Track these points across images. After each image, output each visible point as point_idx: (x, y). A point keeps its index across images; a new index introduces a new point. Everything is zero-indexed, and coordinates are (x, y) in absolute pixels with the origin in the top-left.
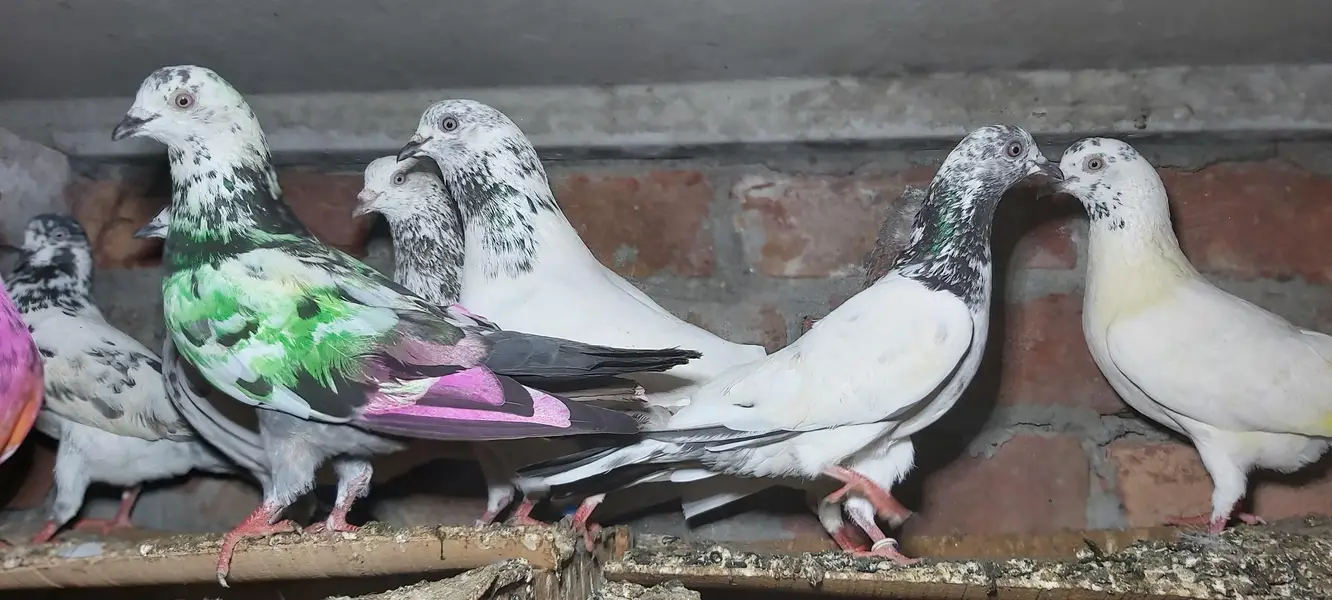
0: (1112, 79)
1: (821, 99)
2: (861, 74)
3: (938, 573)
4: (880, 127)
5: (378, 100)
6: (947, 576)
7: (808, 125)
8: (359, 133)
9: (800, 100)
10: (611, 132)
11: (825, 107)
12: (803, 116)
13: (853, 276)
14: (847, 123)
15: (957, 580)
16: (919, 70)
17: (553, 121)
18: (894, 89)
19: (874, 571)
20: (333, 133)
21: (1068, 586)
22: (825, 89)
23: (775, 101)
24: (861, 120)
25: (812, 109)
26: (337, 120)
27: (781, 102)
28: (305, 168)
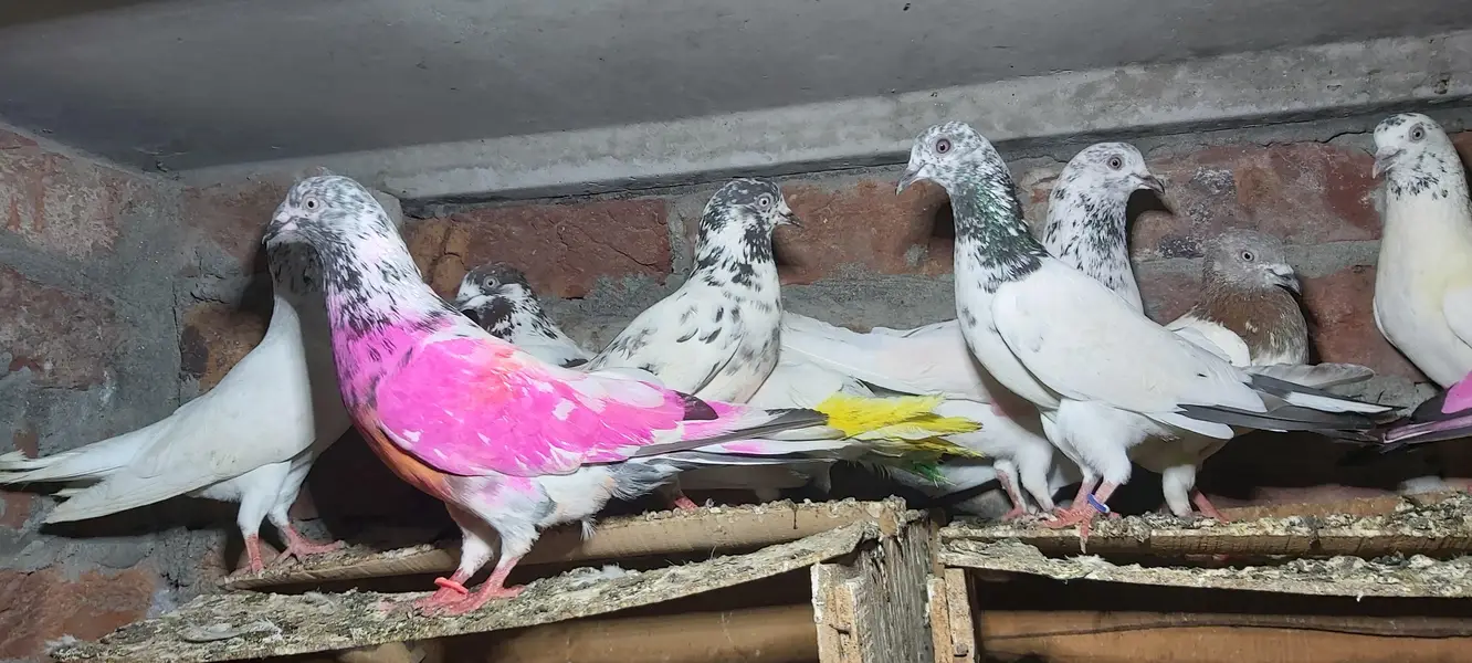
0: (1410, 45)
1: (1106, 90)
2: (1146, 63)
3: (1262, 527)
5: (677, 127)
6: (1270, 529)
7: (1094, 116)
8: (661, 160)
9: (1085, 92)
10: (897, 139)
11: (1111, 97)
12: (1089, 108)
13: (1149, 260)
14: (1135, 111)
15: (1280, 532)
16: (1206, 53)
17: (841, 133)
18: (1181, 73)
19: (1198, 528)
20: (636, 162)
21: (1389, 533)
22: (1111, 79)
23: (1061, 96)
24: (1150, 107)
25: (1098, 99)
26: (641, 150)
27: (1068, 96)
28: (610, 196)
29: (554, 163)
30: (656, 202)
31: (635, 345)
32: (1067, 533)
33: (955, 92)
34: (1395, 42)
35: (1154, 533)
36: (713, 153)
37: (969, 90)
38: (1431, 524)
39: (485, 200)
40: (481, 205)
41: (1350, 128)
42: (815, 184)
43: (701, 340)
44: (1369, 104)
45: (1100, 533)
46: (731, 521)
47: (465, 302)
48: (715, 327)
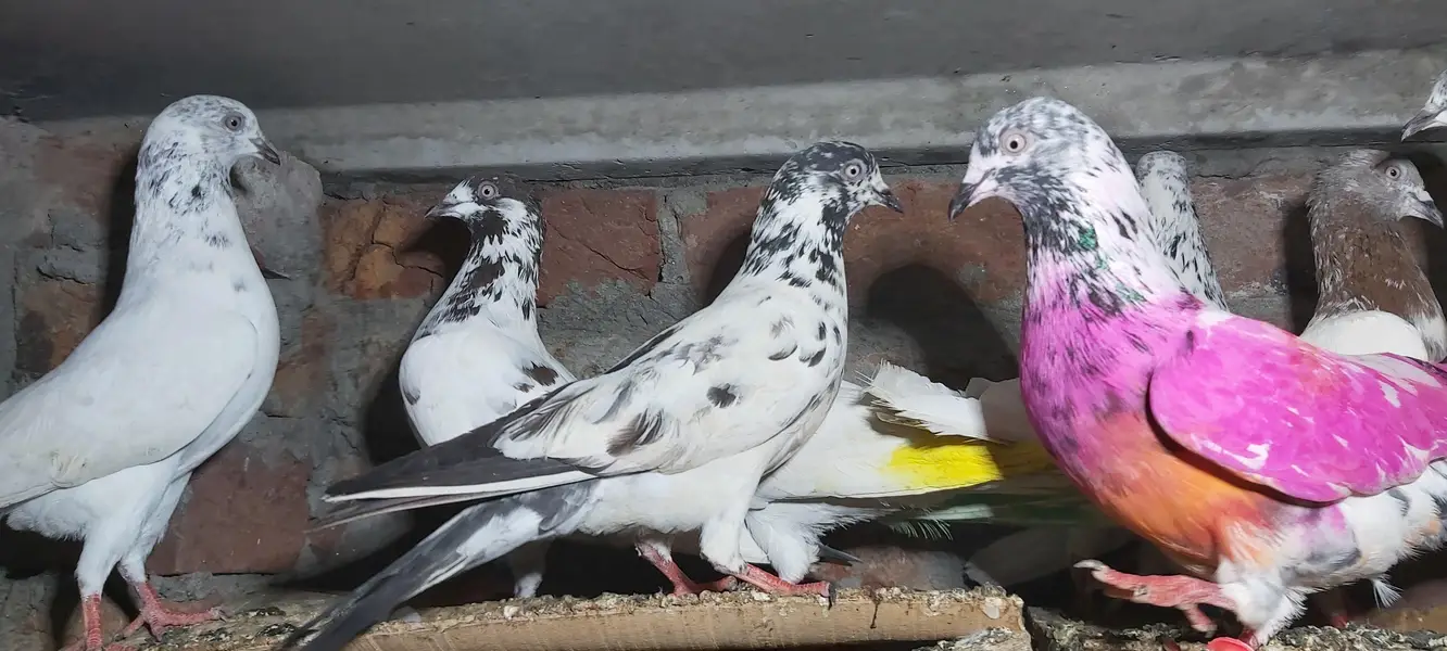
1: (1218, 86)
2: (1271, 55)
4: (1293, 115)
5: (680, 101)
7: (1201, 117)
8: (657, 140)
9: (1194, 86)
10: (956, 131)
11: (1223, 94)
12: (1196, 105)
13: (1257, 296)
14: (1252, 114)
16: (1347, 47)
17: (886, 119)
18: (1311, 71)
20: (627, 141)
22: (1225, 74)
23: (1162, 88)
24: (1269, 109)
25: (1210, 96)
26: (632, 127)
27: (1169, 89)
28: (586, 183)
29: (522, 137)
30: (647, 192)
31: (705, 358)
33: (1035, 76)
36: (722, 137)
39: (423, 181)
40: (424, 185)
43: (801, 360)
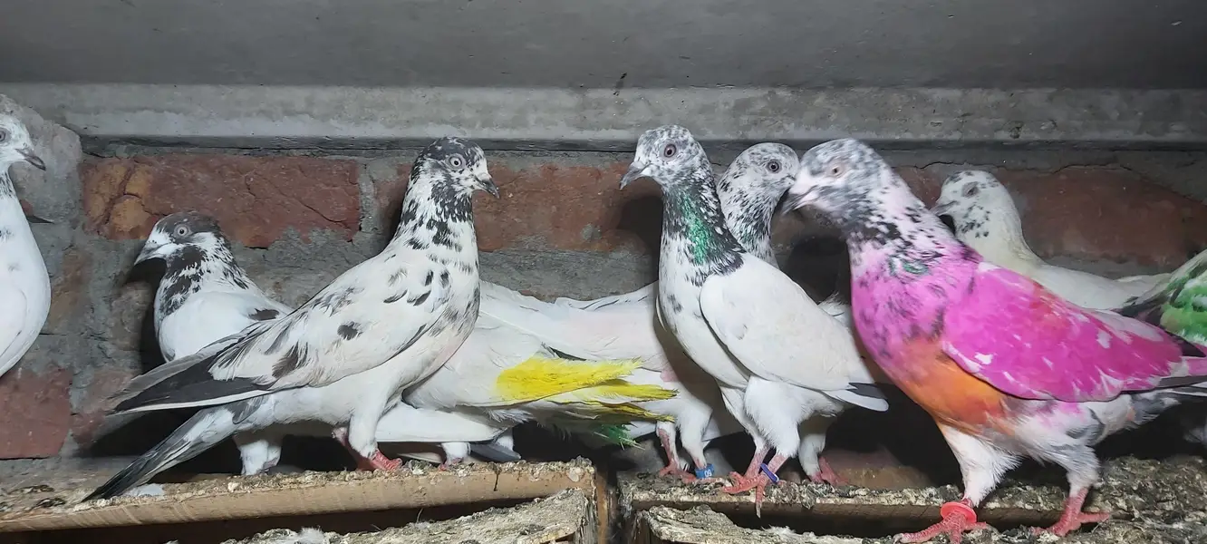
0: (996, 96)
1: (760, 106)
2: (794, 87)
3: (906, 497)
4: (808, 129)
5: (377, 94)
6: (913, 500)
7: (747, 128)
8: (357, 123)
9: (742, 106)
10: (581, 128)
11: (763, 113)
12: (744, 119)
14: (780, 127)
15: (921, 503)
16: (842, 84)
17: (532, 117)
18: (820, 99)
19: (852, 497)
20: (333, 122)
21: (1007, 506)
22: (764, 98)
23: (722, 107)
24: (793, 124)
25: (752, 114)
26: (338, 110)
27: (727, 107)
28: (301, 152)
29: (249, 115)
30: (348, 162)
31: (340, 302)
32: (744, 498)
33: (636, 93)
34: (986, 91)
35: (818, 501)
36: (409, 123)
37: (649, 93)
38: (1040, 499)
39: (169, 146)
40: (167, 149)
41: (942, 159)
42: (503, 161)
43: (409, 301)
44: (960, 141)
45: (773, 500)
46: (432, 482)
47: (153, 249)
48: (424, 290)
